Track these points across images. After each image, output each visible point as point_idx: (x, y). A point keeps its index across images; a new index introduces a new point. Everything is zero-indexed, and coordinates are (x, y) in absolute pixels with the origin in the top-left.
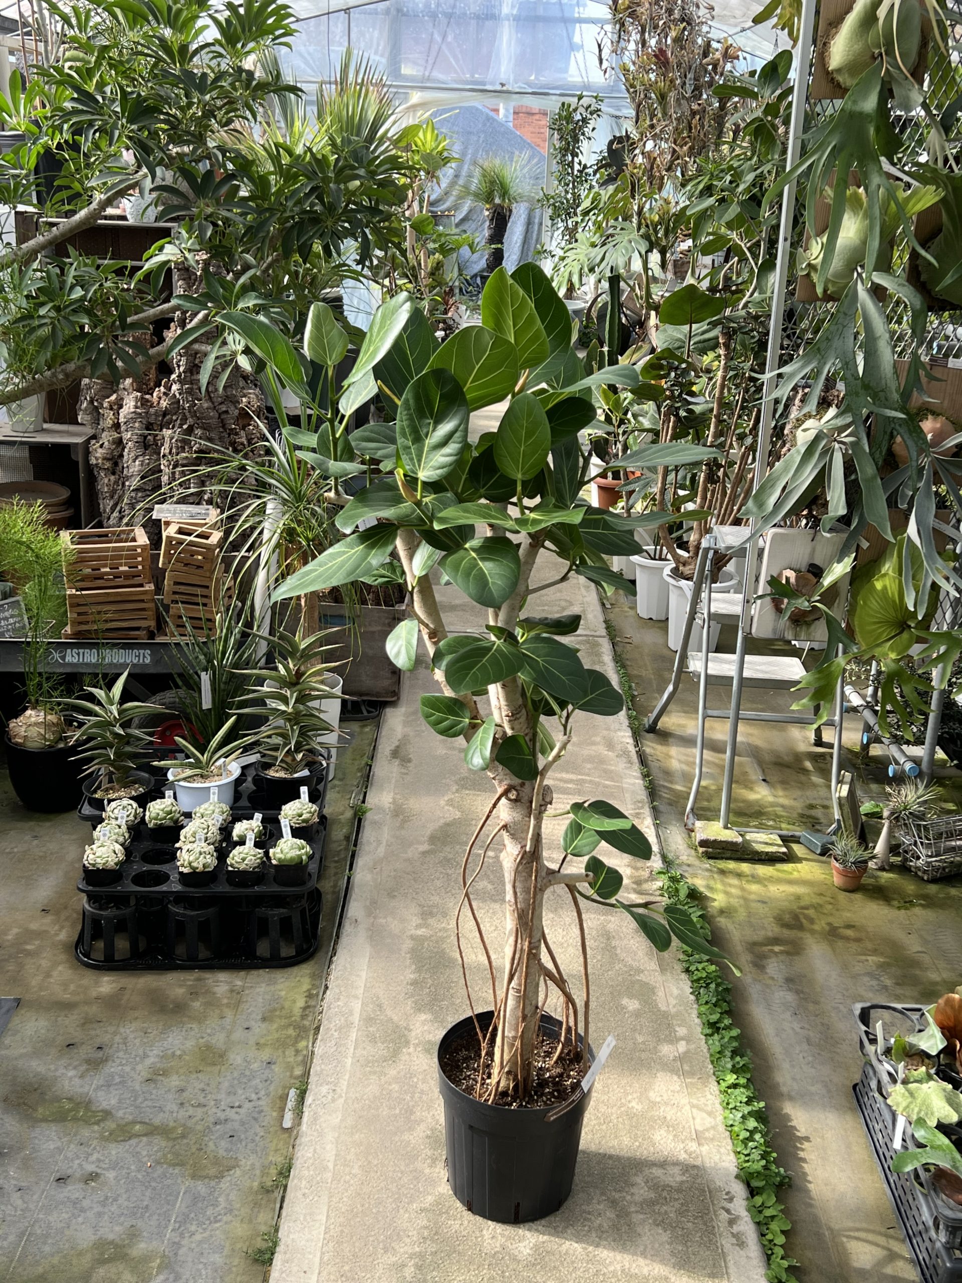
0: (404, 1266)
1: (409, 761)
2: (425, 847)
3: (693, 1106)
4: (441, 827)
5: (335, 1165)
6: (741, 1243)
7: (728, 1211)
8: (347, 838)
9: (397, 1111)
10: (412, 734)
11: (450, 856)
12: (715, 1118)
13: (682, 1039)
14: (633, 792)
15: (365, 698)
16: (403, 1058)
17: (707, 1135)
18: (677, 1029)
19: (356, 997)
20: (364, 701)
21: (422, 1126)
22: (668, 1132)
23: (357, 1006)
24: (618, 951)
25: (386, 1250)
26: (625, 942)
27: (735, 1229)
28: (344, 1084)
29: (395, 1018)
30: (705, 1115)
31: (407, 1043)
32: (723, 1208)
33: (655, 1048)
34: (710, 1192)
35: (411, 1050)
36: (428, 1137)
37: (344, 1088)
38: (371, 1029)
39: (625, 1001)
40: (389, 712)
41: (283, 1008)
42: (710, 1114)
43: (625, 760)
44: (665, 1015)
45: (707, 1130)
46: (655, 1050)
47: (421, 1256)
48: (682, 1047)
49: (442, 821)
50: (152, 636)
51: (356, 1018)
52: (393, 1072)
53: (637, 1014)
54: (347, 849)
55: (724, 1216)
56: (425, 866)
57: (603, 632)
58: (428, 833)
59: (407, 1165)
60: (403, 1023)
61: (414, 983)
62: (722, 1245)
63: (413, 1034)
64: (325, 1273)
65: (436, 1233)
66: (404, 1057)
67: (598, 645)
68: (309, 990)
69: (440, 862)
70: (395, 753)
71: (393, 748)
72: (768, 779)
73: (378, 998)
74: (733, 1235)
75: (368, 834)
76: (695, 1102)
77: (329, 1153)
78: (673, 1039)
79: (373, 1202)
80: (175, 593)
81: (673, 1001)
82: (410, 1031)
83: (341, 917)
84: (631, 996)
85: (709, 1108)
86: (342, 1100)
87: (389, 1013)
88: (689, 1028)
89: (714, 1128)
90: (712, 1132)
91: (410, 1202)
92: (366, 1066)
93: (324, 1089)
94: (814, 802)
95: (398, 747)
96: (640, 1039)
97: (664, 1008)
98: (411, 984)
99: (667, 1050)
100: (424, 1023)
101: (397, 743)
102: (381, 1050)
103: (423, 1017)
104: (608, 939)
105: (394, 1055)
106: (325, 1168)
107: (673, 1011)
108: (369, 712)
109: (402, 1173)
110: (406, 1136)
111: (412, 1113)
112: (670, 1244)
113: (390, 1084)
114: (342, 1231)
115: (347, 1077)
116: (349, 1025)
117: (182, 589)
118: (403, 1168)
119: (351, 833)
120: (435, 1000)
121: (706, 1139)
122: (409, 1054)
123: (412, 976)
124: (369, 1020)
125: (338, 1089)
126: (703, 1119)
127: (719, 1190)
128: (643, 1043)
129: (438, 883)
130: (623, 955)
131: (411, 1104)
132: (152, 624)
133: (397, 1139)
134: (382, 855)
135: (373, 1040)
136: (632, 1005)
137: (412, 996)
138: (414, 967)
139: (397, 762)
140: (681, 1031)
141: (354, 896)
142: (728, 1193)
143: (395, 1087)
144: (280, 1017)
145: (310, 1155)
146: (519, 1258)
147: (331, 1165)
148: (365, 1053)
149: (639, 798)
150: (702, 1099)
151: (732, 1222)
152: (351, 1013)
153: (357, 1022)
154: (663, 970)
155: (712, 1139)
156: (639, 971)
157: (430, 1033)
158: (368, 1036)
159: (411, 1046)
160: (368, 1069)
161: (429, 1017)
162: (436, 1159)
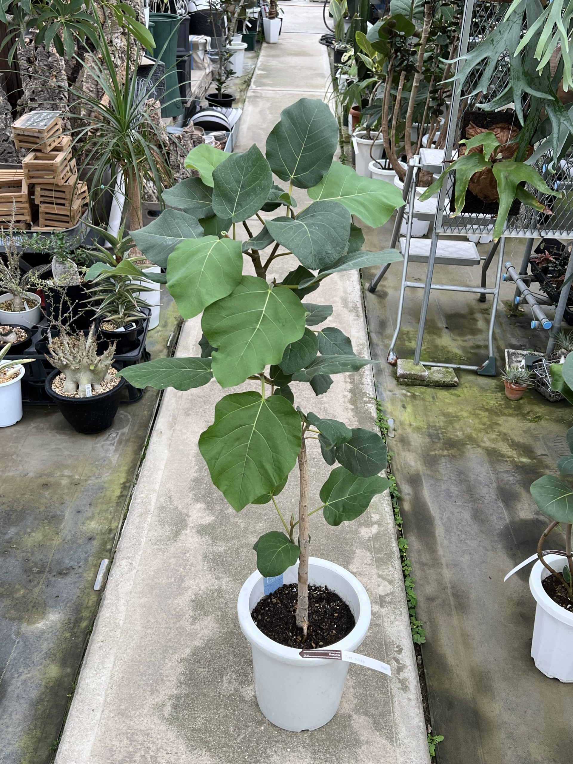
0: (164, 705)
3: (379, 576)
5: (125, 623)
6: (405, 688)
7: (397, 661)
9: (173, 580)
12: (393, 586)
13: (376, 523)
14: (358, 337)
17: (388, 599)
18: (373, 515)
19: (154, 490)
21: (189, 592)
23: (153, 498)
25: (152, 692)
27: (402, 675)
28: (138, 557)
29: (180, 507)
30: (387, 583)
31: (186, 525)
32: (394, 658)
33: (356, 530)
34: (386, 645)
35: (188, 531)
36: (193, 601)
37: (138, 561)
38: (162, 515)
41: (105, 496)
42: (391, 582)
43: (354, 314)
45: (387, 595)
46: (356, 532)
47: (178, 697)
48: (375, 529)
51: (152, 507)
52: (172, 549)
55: (394, 665)
59: (175, 623)
60: (185, 511)
62: (391, 689)
63: (191, 519)
64: (106, 712)
65: (190, 679)
66: (182, 537)
68: (124, 483)
72: (449, 327)
73: (170, 491)
74: (400, 681)
76: (381, 572)
77: (121, 613)
79: (147, 653)
80: (42, 196)
82: (189, 516)
83: (152, 429)
85: (390, 578)
86: (135, 571)
87: (176, 503)
88: (381, 514)
89: (392, 593)
90: (391, 597)
91: (174, 653)
92: (156, 544)
93: (124, 563)
94: (480, 344)
98: (194, 481)
100: (199, 510)
102: (167, 532)
103: (199, 506)
105: (177, 534)
106: (117, 626)
109: (170, 629)
110: (177, 600)
111: (183, 581)
112: (354, 688)
113: (170, 558)
114: (123, 677)
115: (140, 553)
116: (147, 512)
118: (171, 626)
120: (209, 493)
121: (386, 602)
122: (186, 534)
123: (195, 475)
124: (162, 509)
125: (134, 563)
126: (385, 586)
127: (393, 643)
131: (184, 574)
132: (28, 218)
133: (170, 602)
135: (162, 522)
137: (193, 490)
138: (197, 467)
140: (375, 517)
141: (162, 413)
142: (398, 647)
143: (173, 561)
144: (102, 503)
145: (108, 615)
146: (246, 699)
147: (121, 623)
148: (156, 534)
149: (361, 342)
150: (386, 570)
151: (400, 670)
152: (150, 502)
153: (152, 509)
155: (390, 603)
157: (202, 518)
158: (159, 521)
159: (188, 529)
160: (157, 546)
161: (203, 505)
162: (196, 618)
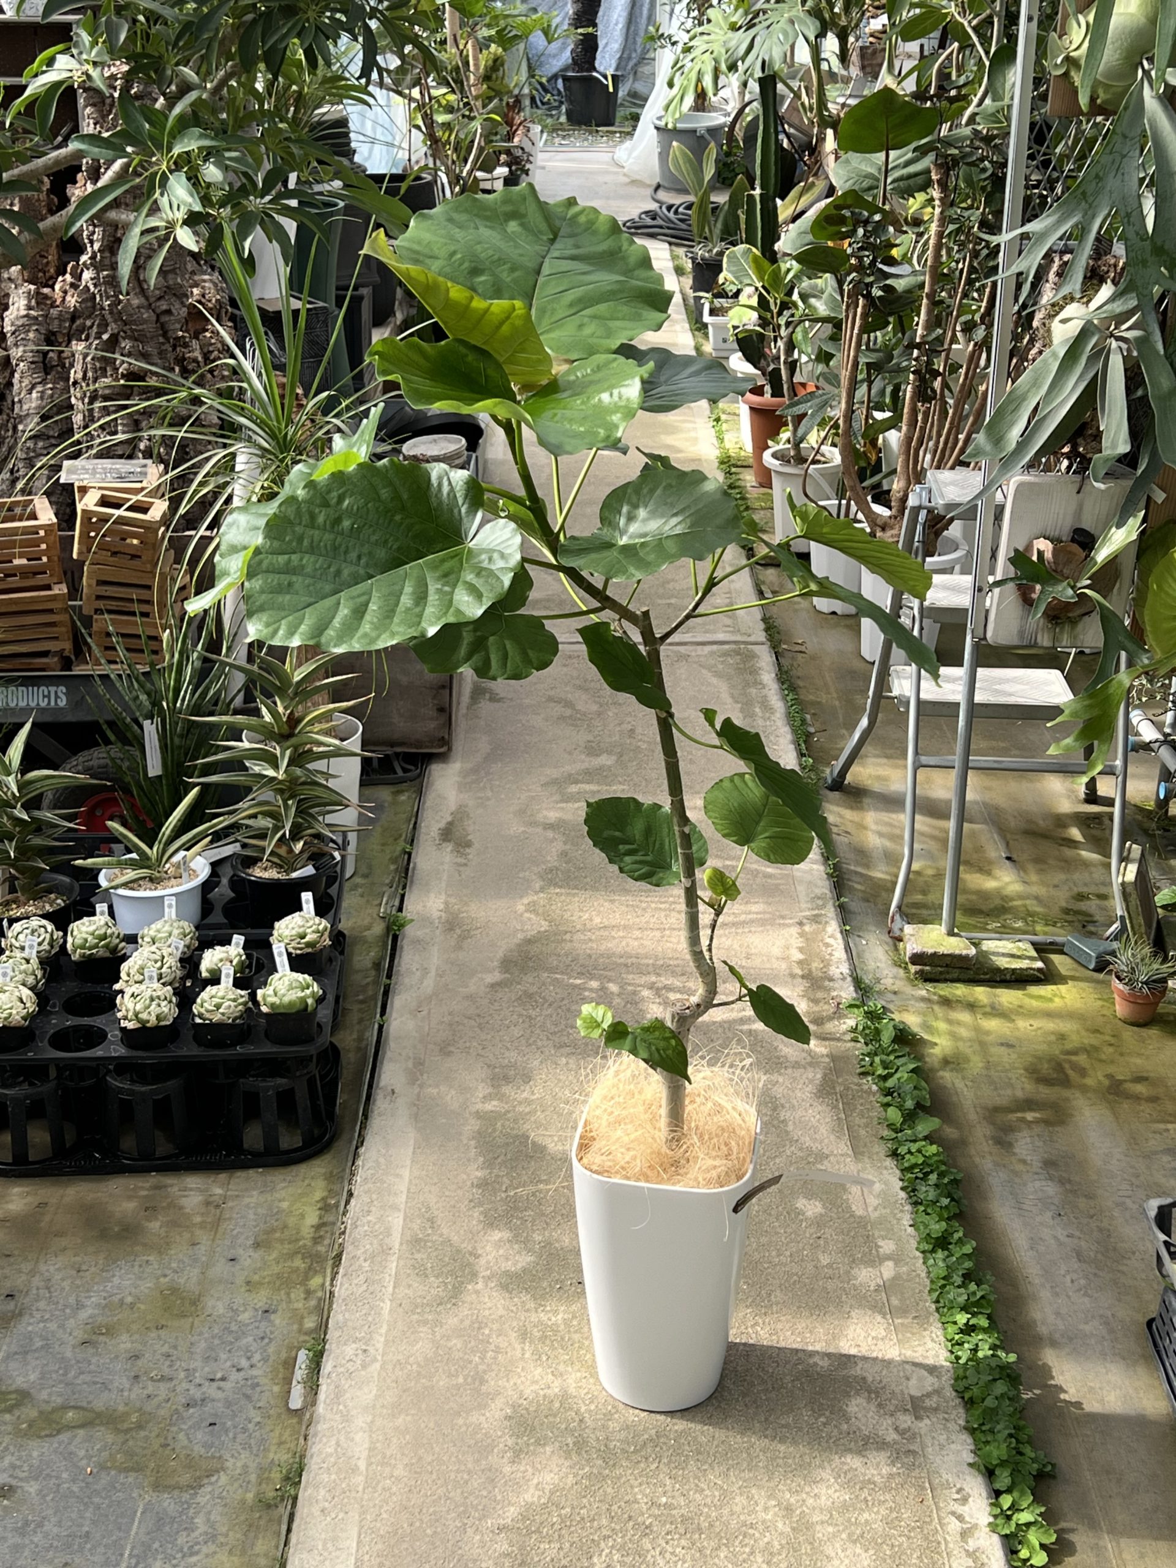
1: (469, 844)
2: (496, 976)
3: (906, 1360)
4: (519, 945)
5: (369, 1464)
6: (980, 1566)
7: (960, 1518)
8: (377, 966)
9: (461, 1380)
10: (471, 803)
11: (534, 989)
13: (888, 1258)
14: (810, 883)
15: (399, 750)
16: (468, 1299)
17: (928, 1403)
18: (881, 1243)
19: (395, 1208)
20: (397, 754)
21: (499, 1402)
22: (869, 1400)
23: (397, 1221)
24: (790, 1128)
26: (800, 1113)
27: (972, 1545)
28: (379, 1341)
29: (455, 1239)
30: (924, 1372)
31: (474, 1275)
32: (953, 1513)
33: (848, 1272)
34: (933, 1489)
35: (480, 1286)
36: (508, 1418)
37: (381, 1346)
38: (418, 1256)
39: (801, 1203)
40: (436, 770)
41: (285, 1227)
44: (862, 1223)
45: (928, 1395)
46: (849, 1276)
48: (888, 1270)
49: (520, 936)
50: (67, 664)
51: (395, 1241)
52: (452, 1321)
53: (819, 1222)
54: (376, 982)
55: (954, 1525)
56: (496, 1006)
57: (761, 636)
58: (500, 954)
59: (477, 1462)
60: (466, 1246)
61: (483, 1184)
63: (482, 1261)
66: (470, 1298)
67: (752, 656)
68: (324, 1199)
69: (520, 998)
70: (447, 834)
71: (442, 825)
72: (1015, 857)
73: (428, 1208)
74: (969, 1554)
75: (408, 959)
76: (908, 1353)
77: (360, 1445)
78: (874, 1260)
79: (426, 1519)
80: (99, 597)
81: (873, 1201)
82: (477, 1257)
83: (370, 1086)
84: (810, 1196)
86: (377, 1365)
87: (445, 1231)
88: (898, 1241)
89: (937, 1392)
90: (935, 1398)
91: (482, 1518)
92: (413, 1312)
93: (350, 1350)
94: (1085, 890)
95: (450, 824)
96: (825, 1260)
97: (859, 1212)
98: (478, 1186)
99: (866, 1276)
100: (498, 1244)
101: (449, 819)
102: (434, 1288)
103: (497, 1235)
104: (775, 1109)
105: (455, 1294)
106: (355, 1470)
107: (874, 1215)
108: (405, 771)
109: (469, 1472)
110: (475, 1418)
111: (482, 1381)
113: (449, 1339)
115: (383, 1331)
116: (386, 1251)
117: (111, 591)
118: (470, 1466)
119: (383, 958)
120: (516, 1208)
121: (925, 1409)
122: (477, 1292)
123: (479, 1174)
124: (415, 1243)
125: (371, 1350)
126: (920, 1379)
127: (947, 1485)
128: (830, 1266)
129: (516, 1032)
130: (797, 1134)
131: (481, 1367)
132: (67, 646)
133: (461, 1421)
134: (429, 991)
135: (422, 1273)
136: (812, 1208)
137: (481, 1204)
138: (481, 1159)
139: (449, 847)
140: (887, 1246)
141: (389, 1054)
142: (959, 1491)
143: (456, 1343)
144: (282, 1241)
145: (329, 1450)
147: (362, 1465)
148: (410, 1292)
149: (818, 891)
150: (920, 1349)
151: (965, 1534)
152: (388, 1232)
153: (397, 1246)
154: (857, 1153)
155: (936, 1410)
156: (822, 1157)
157: (507, 1259)
158: (414, 1268)
159: (480, 1281)
160: (416, 1317)
161: (506, 1235)
162: (521, 1450)
